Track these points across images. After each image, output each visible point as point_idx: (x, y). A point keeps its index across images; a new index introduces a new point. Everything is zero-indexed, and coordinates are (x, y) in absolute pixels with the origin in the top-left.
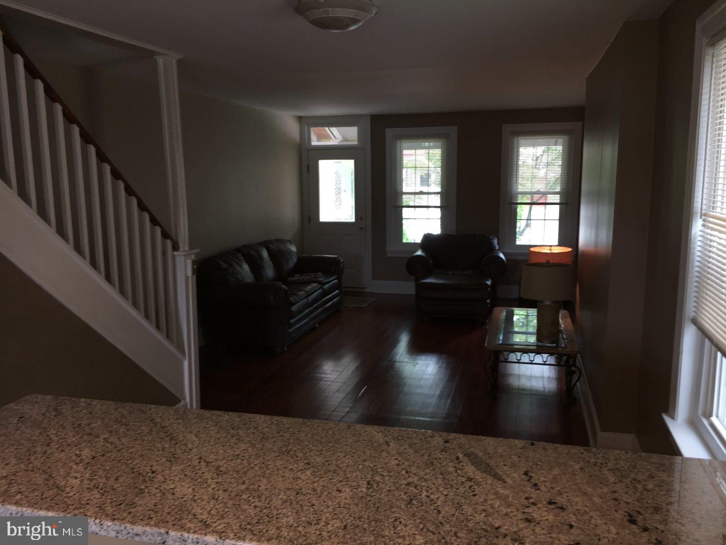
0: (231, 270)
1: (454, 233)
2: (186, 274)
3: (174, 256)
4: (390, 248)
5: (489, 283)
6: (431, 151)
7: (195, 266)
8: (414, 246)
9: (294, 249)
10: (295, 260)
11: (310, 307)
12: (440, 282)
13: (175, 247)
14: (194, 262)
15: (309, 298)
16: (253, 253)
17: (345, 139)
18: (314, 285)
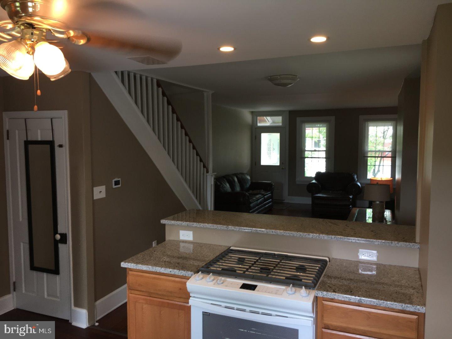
0: (222, 186)
1: (333, 172)
2: (211, 183)
3: (207, 175)
4: (298, 179)
5: (351, 197)
6: (321, 128)
7: (215, 180)
8: (311, 178)
9: (249, 178)
10: (250, 183)
11: (258, 206)
12: (325, 196)
13: (207, 172)
14: (215, 179)
15: (258, 201)
16: (231, 179)
17: (274, 122)
18: (260, 195)
